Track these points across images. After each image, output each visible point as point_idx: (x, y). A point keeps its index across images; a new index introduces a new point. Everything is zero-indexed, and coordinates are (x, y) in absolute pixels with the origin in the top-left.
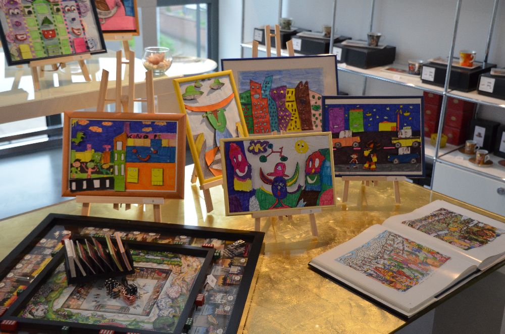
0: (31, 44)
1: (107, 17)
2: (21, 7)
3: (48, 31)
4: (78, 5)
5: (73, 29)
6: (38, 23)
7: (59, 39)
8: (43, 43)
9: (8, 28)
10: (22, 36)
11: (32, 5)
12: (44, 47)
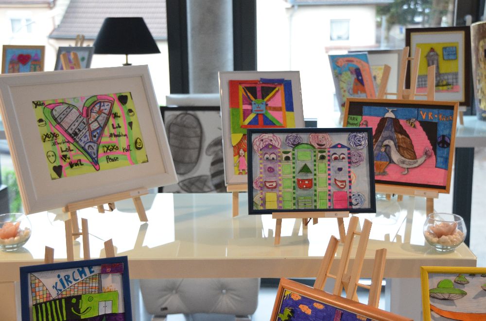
0: (280, 193)
1: (410, 167)
2: (279, 152)
3: (303, 181)
4: (349, 154)
5: (335, 180)
6: (294, 170)
7: (316, 191)
8: (294, 193)
9: (258, 173)
10: (271, 184)
11: (293, 150)
12: (294, 198)
